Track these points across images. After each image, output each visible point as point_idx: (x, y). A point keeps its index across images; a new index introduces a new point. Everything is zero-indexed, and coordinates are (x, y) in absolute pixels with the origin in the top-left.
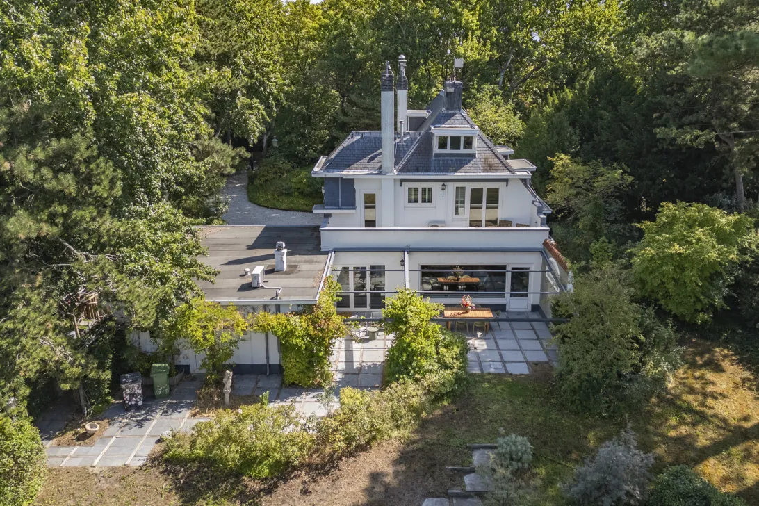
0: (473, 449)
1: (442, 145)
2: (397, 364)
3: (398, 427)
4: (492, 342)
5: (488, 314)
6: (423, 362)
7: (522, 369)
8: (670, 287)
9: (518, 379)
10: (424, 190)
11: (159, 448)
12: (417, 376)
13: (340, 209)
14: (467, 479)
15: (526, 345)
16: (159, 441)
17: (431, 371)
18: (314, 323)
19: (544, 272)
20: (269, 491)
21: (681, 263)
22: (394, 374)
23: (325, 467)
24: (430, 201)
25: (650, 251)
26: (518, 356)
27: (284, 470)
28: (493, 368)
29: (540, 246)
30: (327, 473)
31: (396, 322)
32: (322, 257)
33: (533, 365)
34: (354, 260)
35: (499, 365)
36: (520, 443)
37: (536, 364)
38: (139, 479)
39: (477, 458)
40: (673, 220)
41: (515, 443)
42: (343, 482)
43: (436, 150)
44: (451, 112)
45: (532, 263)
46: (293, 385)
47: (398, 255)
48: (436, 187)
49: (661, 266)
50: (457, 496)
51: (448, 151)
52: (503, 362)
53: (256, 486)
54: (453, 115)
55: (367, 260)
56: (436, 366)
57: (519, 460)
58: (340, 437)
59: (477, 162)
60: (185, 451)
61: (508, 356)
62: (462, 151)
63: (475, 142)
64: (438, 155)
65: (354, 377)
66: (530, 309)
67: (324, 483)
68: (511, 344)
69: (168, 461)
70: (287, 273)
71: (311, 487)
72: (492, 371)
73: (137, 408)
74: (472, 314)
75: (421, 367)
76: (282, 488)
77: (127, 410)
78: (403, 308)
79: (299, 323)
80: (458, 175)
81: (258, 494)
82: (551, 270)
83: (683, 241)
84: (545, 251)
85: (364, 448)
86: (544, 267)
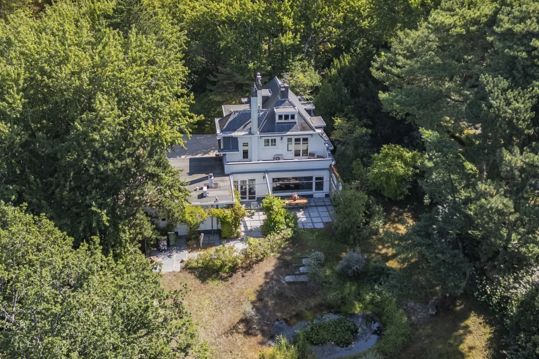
0: (302, 258)
1: (280, 117)
2: (270, 227)
3: (273, 252)
4: (308, 214)
5: (305, 201)
6: (280, 226)
7: (321, 226)
8: (385, 186)
9: (319, 230)
10: (272, 140)
11: (183, 265)
12: (278, 231)
13: (231, 151)
14: (301, 269)
15: (323, 214)
16: (181, 262)
17: (283, 229)
18: (234, 211)
19: (330, 181)
20: (231, 276)
21: (388, 176)
22: (268, 231)
23: (248, 268)
24: (275, 145)
25: (376, 171)
26: (319, 220)
27: (233, 269)
28: (309, 226)
29: (328, 167)
30: (249, 270)
31: (268, 210)
32: (227, 178)
33: (325, 224)
34: (240, 178)
35: (311, 224)
36: (321, 255)
37: (327, 223)
38: (182, 275)
39: (304, 261)
40: (387, 155)
41: (318, 255)
42: (256, 272)
43: (277, 120)
44: (283, 99)
45: (325, 175)
46: (225, 238)
47: (262, 175)
48: (278, 139)
49: (380, 177)
50: (298, 274)
51: (283, 121)
52: (313, 223)
53: (225, 275)
54: (284, 101)
55: (246, 177)
56: (285, 227)
57: (320, 260)
58: (254, 255)
59: (297, 125)
60: (194, 264)
61: (314, 220)
62: (290, 120)
63: (296, 117)
64: (278, 123)
65: (250, 233)
66: (324, 196)
67: (249, 273)
68: (316, 214)
69: (189, 268)
70: (214, 188)
71: (245, 274)
72: (308, 227)
73: (165, 250)
74: (297, 201)
75: (279, 228)
76: (234, 275)
77: (161, 252)
78: (271, 203)
79: (228, 212)
80: (289, 133)
81: (227, 277)
82: (333, 180)
83: (390, 166)
84: (330, 169)
85: (262, 260)
86: (330, 179)
